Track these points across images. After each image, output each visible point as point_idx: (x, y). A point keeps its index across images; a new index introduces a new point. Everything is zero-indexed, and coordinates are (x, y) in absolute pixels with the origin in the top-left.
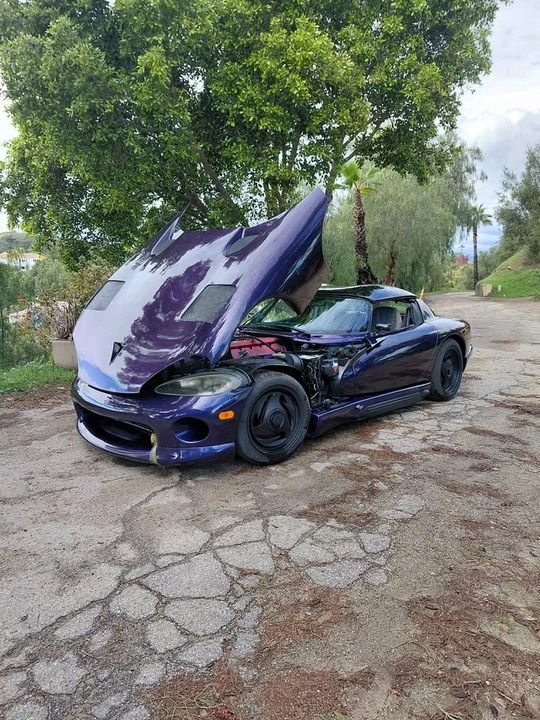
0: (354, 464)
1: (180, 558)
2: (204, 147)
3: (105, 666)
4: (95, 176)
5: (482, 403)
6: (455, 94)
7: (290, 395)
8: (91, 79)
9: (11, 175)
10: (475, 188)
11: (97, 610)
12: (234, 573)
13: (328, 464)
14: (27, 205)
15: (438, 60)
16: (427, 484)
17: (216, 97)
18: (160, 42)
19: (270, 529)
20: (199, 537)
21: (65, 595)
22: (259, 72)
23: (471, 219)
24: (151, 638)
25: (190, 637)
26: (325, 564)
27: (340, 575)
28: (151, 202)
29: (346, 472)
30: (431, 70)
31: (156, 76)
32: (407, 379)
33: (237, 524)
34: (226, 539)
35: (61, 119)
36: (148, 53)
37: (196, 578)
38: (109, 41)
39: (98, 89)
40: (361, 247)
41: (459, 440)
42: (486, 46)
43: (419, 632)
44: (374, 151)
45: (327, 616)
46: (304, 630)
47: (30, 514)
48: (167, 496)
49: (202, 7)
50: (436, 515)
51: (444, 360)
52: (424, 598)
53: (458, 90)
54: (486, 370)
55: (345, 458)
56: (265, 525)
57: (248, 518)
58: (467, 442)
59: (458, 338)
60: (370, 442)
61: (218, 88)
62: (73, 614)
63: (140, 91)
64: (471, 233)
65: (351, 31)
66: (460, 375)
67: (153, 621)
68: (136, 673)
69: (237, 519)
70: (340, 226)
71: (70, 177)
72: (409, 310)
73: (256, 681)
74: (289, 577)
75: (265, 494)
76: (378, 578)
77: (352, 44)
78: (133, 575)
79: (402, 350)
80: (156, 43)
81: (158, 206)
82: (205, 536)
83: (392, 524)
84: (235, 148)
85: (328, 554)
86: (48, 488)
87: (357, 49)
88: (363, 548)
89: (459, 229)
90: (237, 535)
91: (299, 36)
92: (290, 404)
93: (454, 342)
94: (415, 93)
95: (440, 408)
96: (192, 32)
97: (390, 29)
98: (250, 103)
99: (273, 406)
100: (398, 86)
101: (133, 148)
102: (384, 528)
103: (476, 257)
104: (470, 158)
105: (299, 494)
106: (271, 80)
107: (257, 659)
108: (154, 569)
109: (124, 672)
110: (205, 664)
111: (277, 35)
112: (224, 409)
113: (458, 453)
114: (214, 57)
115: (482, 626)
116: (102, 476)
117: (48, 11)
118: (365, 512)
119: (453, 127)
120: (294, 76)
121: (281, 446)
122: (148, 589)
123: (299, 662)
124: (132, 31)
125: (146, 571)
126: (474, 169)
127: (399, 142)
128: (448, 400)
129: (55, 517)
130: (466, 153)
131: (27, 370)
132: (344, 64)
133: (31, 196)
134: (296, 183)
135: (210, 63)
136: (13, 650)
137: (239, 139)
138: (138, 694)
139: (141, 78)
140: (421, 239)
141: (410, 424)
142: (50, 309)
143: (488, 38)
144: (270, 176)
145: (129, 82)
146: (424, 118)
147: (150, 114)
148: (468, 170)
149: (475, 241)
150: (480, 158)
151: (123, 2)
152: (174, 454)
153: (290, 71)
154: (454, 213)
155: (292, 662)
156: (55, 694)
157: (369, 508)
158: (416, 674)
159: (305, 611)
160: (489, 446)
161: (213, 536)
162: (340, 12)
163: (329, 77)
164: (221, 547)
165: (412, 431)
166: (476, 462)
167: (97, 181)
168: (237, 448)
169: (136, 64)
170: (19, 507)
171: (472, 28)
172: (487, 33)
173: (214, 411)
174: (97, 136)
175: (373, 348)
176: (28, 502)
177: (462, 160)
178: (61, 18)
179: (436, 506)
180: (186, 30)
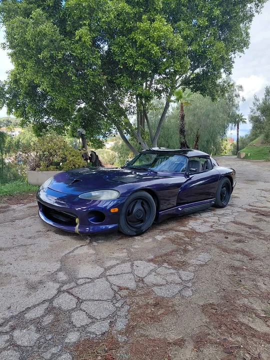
0: (177, 236)
1: (89, 280)
2: (106, 78)
3: (50, 332)
4: (52, 90)
5: (240, 210)
6: (231, 58)
7: (146, 202)
8: (52, 41)
9: (9, 88)
10: (239, 105)
11: (46, 305)
12: (116, 289)
13: (164, 236)
14: (17, 103)
15: (224, 40)
16: (212, 248)
17: (114, 53)
18: (87, 24)
19: (135, 267)
20: (99, 270)
21: (30, 297)
22: (136, 41)
23: (237, 120)
24: (73, 320)
25: (93, 320)
26: (161, 285)
27: (169, 291)
29: (173, 241)
30: (222, 44)
31: (85, 41)
32: (203, 197)
33: (118, 264)
34: (113, 271)
35: (35, 60)
36: (81, 30)
37: (97, 290)
38: (62, 23)
39: (55, 47)
40: (182, 131)
41: (228, 227)
42: (247, 34)
43: (208, 320)
44: (191, 84)
45: (162, 311)
46: (150, 318)
47: (13, 256)
48: (84, 249)
49: (109, 8)
50: (217, 263)
51: (222, 188)
52: (211, 304)
53: (233, 56)
54: (241, 193)
55: (172, 234)
56: (132, 265)
57: (124, 262)
58: (233, 228)
59: (229, 177)
60: (185, 226)
61: (115, 48)
62: (34, 306)
63: (76, 48)
64: (236, 127)
65: (182, 24)
66: (230, 195)
67: (74, 311)
68: (65, 337)
69: (118, 262)
70: (172, 121)
71: (39, 90)
72: (206, 162)
73: (126, 343)
74: (143, 291)
75: (132, 250)
76: (188, 293)
77: (182, 30)
78: (65, 288)
79: (201, 182)
80: (85, 24)
81: (82, 107)
82: (102, 270)
83: (195, 267)
84: (123, 79)
85: (163, 281)
86: (22, 243)
87: (184, 33)
88: (181, 278)
89: (230, 125)
90: (117, 270)
91: (156, 24)
92: (146, 206)
93: (227, 179)
94: (213, 56)
95: (219, 211)
96: (103, 20)
97: (201, 24)
98: (131, 57)
99: (138, 207)
100: (204, 52)
101: (72, 77)
102: (191, 268)
103: (238, 139)
104: (237, 90)
105: (149, 251)
106: (142, 46)
107: (126, 331)
108: (75, 285)
109: (59, 336)
110: (100, 333)
111: (145, 24)
112: (113, 207)
113: (228, 233)
114: (113, 33)
115: (239, 318)
116: (51, 239)
117: (31, 6)
118: (182, 260)
119: (230, 73)
120: (153, 45)
121: (141, 227)
122: (72, 295)
123: (148, 333)
124: (73, 18)
125: (71, 286)
126: (239, 96)
127: (203, 80)
128: (223, 207)
129: (26, 258)
130: (235, 87)
131: (14, 185)
132: (178, 40)
133: (19, 99)
134: (152, 98)
135: (111, 36)
136: (3, 323)
137: (125, 75)
138: (66, 347)
139: (77, 42)
140: (212, 129)
141: (205, 219)
142: (27, 155)
143: (249, 31)
144: (139, 93)
145: (71, 43)
146: (216, 68)
147: (81, 60)
148: (236, 96)
149: (238, 131)
150: (242, 90)
151: (69, 3)
152: (88, 229)
153: (151, 42)
154: (228, 117)
155: (144, 333)
156: (24, 347)
157: (184, 259)
158: (206, 341)
159: (151, 308)
160: (244, 230)
161: (106, 270)
162: (177, 14)
163: (170, 46)
164: (110, 275)
165: (205, 222)
166: (237, 238)
167: (53, 92)
168: (119, 227)
169: (75, 34)
170: (9, 252)
171: (241, 25)
172: (248, 28)
173: (108, 208)
174: (54, 70)
175: (187, 180)
176: (13, 250)
177: (233, 91)
178: (38, 10)
179: (217, 259)
180: (100, 19)
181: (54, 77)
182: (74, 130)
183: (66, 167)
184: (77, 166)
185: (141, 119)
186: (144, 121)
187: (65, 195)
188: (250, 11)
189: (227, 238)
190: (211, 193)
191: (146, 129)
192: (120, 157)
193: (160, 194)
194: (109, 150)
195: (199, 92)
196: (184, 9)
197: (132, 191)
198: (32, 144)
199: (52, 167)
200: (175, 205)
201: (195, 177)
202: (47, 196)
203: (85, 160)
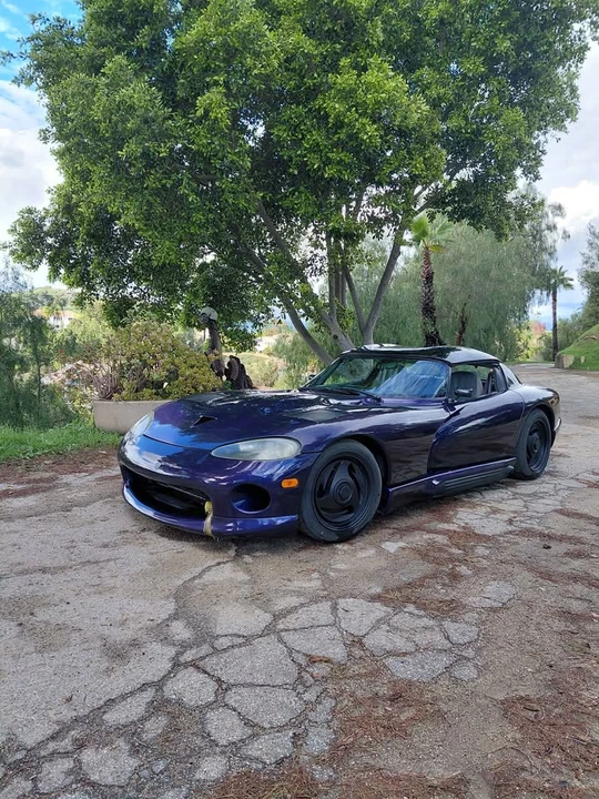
0: (432, 544)
1: (241, 640)
2: (262, 197)
3: (161, 756)
4: (145, 225)
5: (574, 484)
6: (538, 143)
7: (359, 464)
8: (146, 121)
9: (54, 223)
10: (557, 248)
11: (149, 694)
12: (303, 661)
13: (402, 544)
14: (69, 257)
15: (521, 104)
16: (516, 570)
17: (279, 142)
18: (221, 83)
19: (341, 613)
20: (261, 619)
21: (113, 676)
22: (327, 116)
23: (551, 282)
24: (211, 728)
25: (255, 729)
26: (405, 654)
27: (423, 667)
28: (202, 257)
29: (423, 555)
30: (517, 114)
31: (216, 118)
32: (487, 454)
33: (302, 605)
34: (290, 621)
35: (111, 163)
36: (207, 94)
37: (259, 663)
38: (166, 81)
39: (153, 132)
40: (428, 310)
41: (550, 522)
42: (574, 90)
43: (518, 736)
44: (448, 204)
45: (409, 713)
46: (384, 727)
47: (72, 585)
48: (223, 572)
49: (267, 45)
50: (529, 605)
51: (530, 434)
52: (522, 698)
53: (542, 138)
54: (574, 447)
55: (420, 539)
56: (334, 608)
57: (315, 600)
58: (559, 525)
59: (546, 409)
60: (448, 521)
61: (281, 132)
62: (124, 697)
63: (198, 135)
64: (551, 297)
65: (426, 73)
66: (548, 451)
67: (212, 709)
68: (195, 767)
69: (302, 600)
70: (406, 286)
71: (117, 226)
72: (490, 375)
73: (332, 783)
74: (364, 667)
75: (332, 574)
76: (467, 672)
77: (427, 87)
78: (188, 656)
79: (479, 421)
80: (216, 83)
81: (208, 261)
82: (268, 618)
83: (480, 613)
84: (298, 198)
85: (408, 644)
86: (90, 558)
87: (433, 93)
88: (448, 638)
89: (538, 292)
90: (302, 617)
91: (371, 77)
92: (359, 475)
93: (542, 413)
94: (496, 141)
95: (526, 488)
96: (256, 71)
97: (470, 70)
98: (316, 148)
99: (341, 476)
100: (477, 133)
101: (188, 195)
102: (471, 616)
103: (555, 325)
104: (550, 215)
105: (370, 577)
106: (339, 125)
107: (332, 758)
108: (211, 650)
109: (182, 765)
110: (273, 760)
111: (346, 76)
112: (286, 476)
113: (550, 537)
114: (276, 99)
115: (593, 733)
116: (150, 547)
117: (103, 51)
118: (447, 598)
119: (537, 177)
120: (364, 121)
121: (347, 523)
122: (206, 672)
123: (381, 764)
124: (191, 70)
125: (202, 653)
126: (555, 227)
127: (476, 194)
128: (534, 479)
129: (100, 590)
130: (546, 209)
131: (66, 432)
132: (420, 108)
133: (74, 247)
134: (362, 237)
135: (273, 106)
136: (57, 733)
137: (302, 188)
138: (198, 791)
139: (200, 121)
140: (497, 302)
141: (493, 504)
142: (92, 367)
143: (576, 82)
144: (334, 228)
145: (186, 124)
146: (506, 168)
147: (207, 160)
148: (549, 228)
149: (554, 308)
150: (562, 215)
151: (183, 40)
152: (231, 525)
153: (360, 115)
154: (533, 275)
155: (373, 763)
156: (106, 786)
157: (453, 594)
158: (518, 785)
159: (384, 706)
160: (585, 530)
161: (276, 617)
162: (414, 52)
163: (402, 121)
164: (286, 630)
165: (495, 511)
166: (572, 547)
167: (147, 230)
168: (301, 521)
169: (194, 105)
170: (61, 577)
171: (560, 70)
172: (574, 76)
173: (275, 478)
174: (150, 182)
175: (451, 416)
176: (70, 573)
177: (542, 217)
178: (117, 57)
179: (528, 595)
180: (249, 70)
181: (150, 198)
182: (191, 310)
183: (178, 390)
184: (201, 388)
185: (337, 283)
186: (343, 288)
187: (181, 450)
188: (580, 39)
189: (549, 547)
190: (505, 445)
191: (349, 307)
192: (289, 369)
193: (391, 446)
194: (263, 355)
195: (465, 221)
196: (430, 41)
197: (325, 442)
198: (104, 341)
199: (146, 392)
200: (425, 472)
201: (469, 408)
202: (140, 453)
203: (217, 375)
